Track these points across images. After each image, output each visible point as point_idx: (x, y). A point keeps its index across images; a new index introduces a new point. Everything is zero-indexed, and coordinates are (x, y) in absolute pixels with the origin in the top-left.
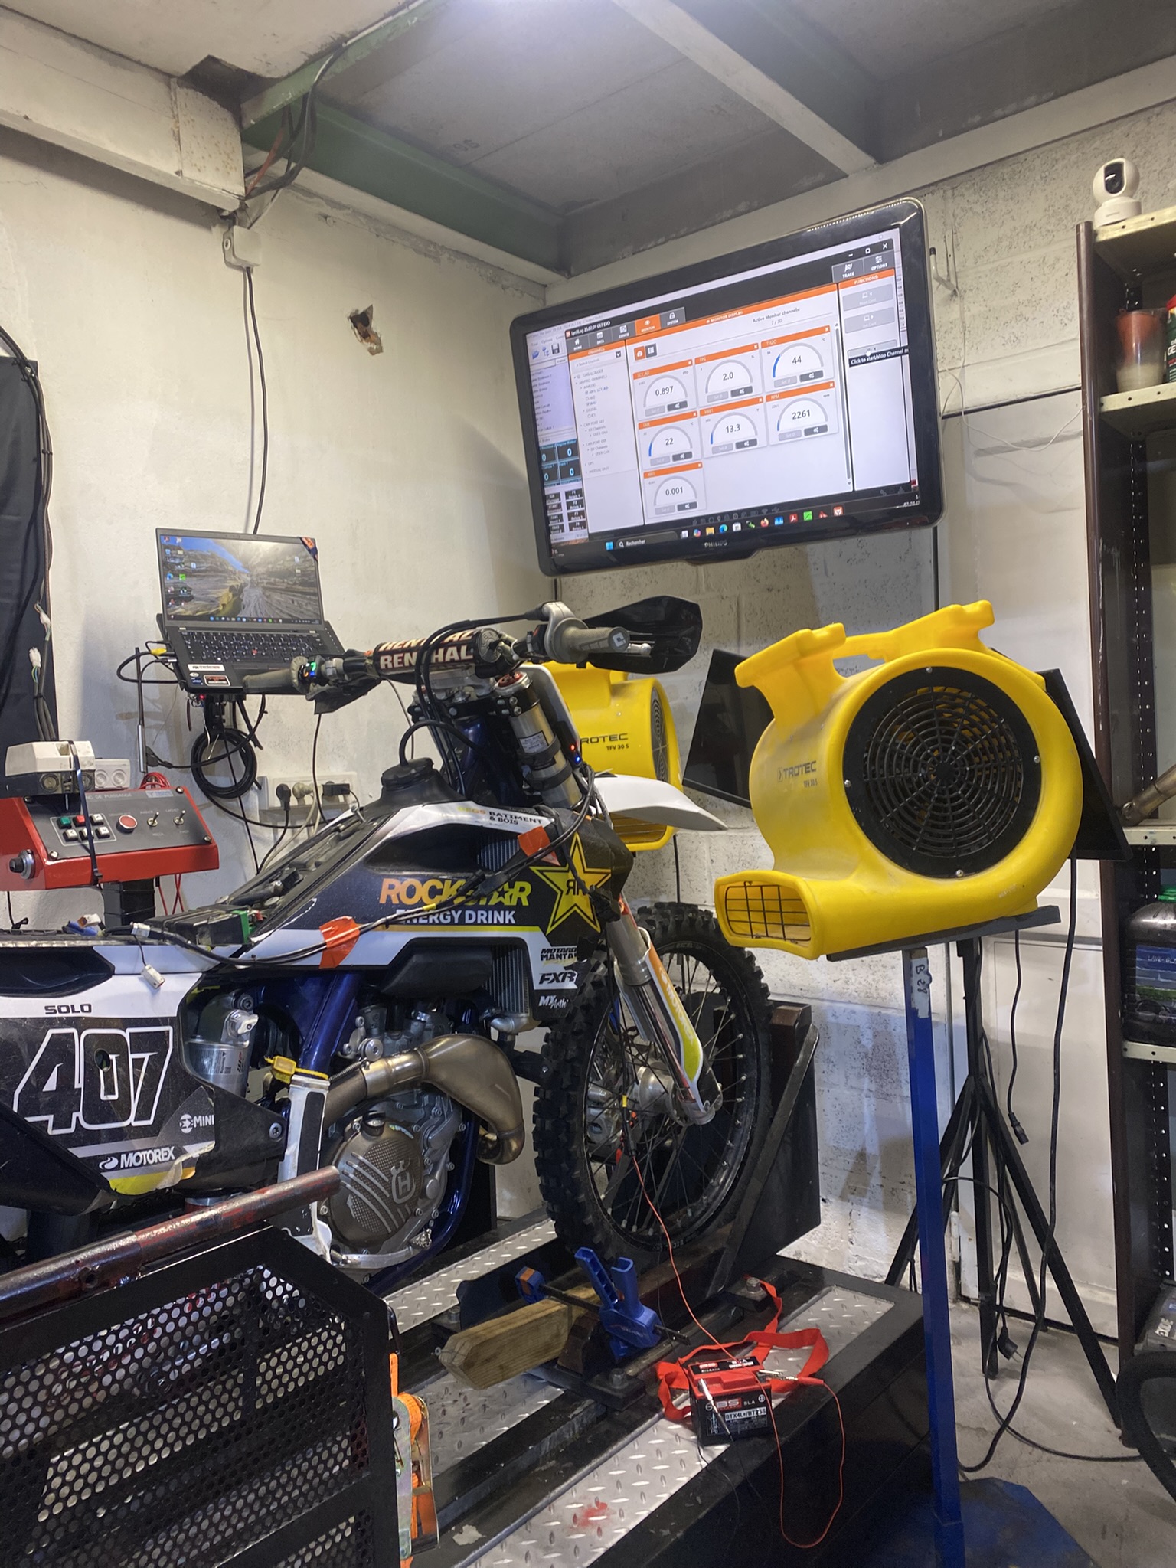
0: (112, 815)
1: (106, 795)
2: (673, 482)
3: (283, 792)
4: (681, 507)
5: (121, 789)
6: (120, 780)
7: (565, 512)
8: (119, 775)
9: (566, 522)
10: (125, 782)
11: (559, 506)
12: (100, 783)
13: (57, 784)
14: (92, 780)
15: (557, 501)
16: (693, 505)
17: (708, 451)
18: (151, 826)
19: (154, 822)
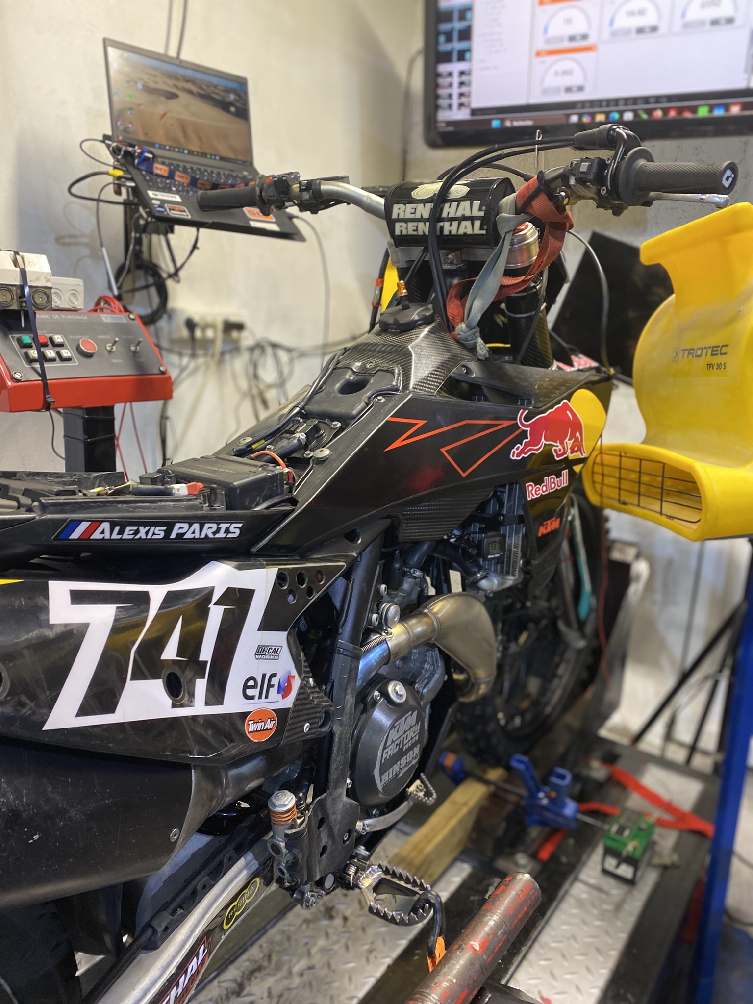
0: (71, 337)
1: (63, 315)
2: (565, 63)
3: (191, 325)
4: (568, 90)
5: (75, 310)
6: (74, 300)
7: (455, 91)
8: (73, 294)
9: (455, 102)
10: (79, 304)
11: (451, 85)
12: (57, 302)
13: (12, 299)
14: (49, 299)
15: (448, 80)
16: (581, 89)
17: (606, 35)
18: (110, 352)
19: (112, 348)
